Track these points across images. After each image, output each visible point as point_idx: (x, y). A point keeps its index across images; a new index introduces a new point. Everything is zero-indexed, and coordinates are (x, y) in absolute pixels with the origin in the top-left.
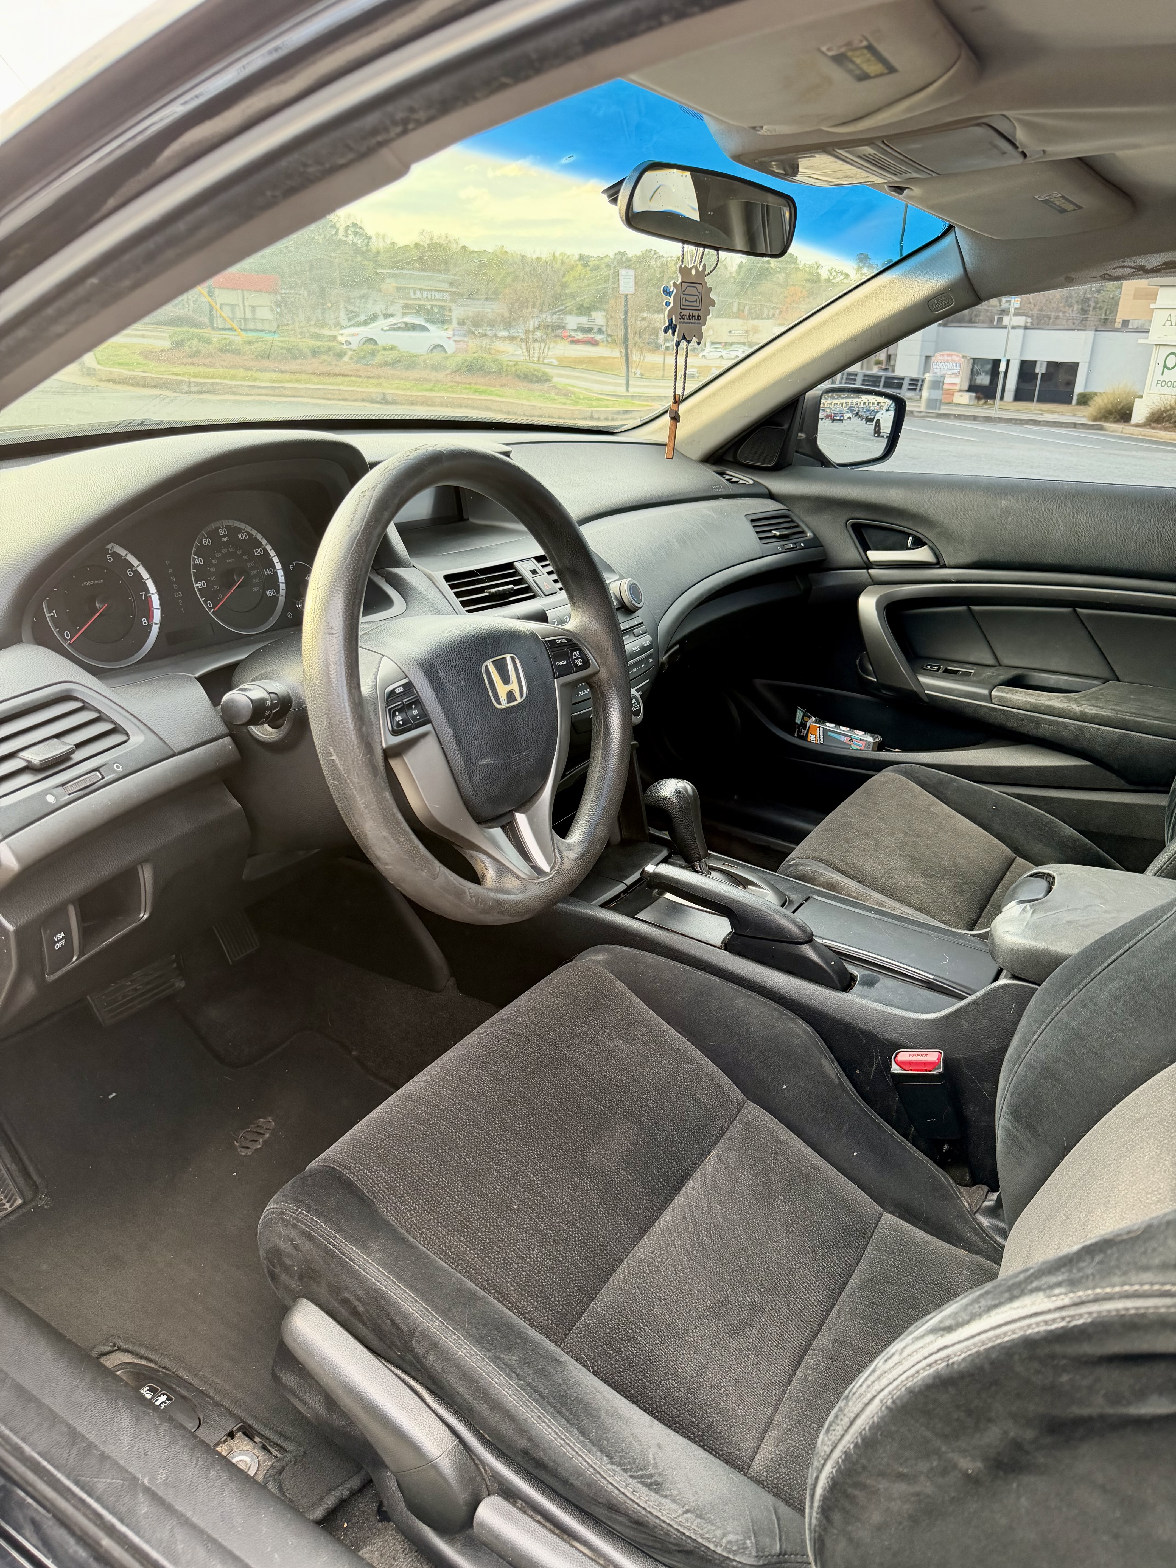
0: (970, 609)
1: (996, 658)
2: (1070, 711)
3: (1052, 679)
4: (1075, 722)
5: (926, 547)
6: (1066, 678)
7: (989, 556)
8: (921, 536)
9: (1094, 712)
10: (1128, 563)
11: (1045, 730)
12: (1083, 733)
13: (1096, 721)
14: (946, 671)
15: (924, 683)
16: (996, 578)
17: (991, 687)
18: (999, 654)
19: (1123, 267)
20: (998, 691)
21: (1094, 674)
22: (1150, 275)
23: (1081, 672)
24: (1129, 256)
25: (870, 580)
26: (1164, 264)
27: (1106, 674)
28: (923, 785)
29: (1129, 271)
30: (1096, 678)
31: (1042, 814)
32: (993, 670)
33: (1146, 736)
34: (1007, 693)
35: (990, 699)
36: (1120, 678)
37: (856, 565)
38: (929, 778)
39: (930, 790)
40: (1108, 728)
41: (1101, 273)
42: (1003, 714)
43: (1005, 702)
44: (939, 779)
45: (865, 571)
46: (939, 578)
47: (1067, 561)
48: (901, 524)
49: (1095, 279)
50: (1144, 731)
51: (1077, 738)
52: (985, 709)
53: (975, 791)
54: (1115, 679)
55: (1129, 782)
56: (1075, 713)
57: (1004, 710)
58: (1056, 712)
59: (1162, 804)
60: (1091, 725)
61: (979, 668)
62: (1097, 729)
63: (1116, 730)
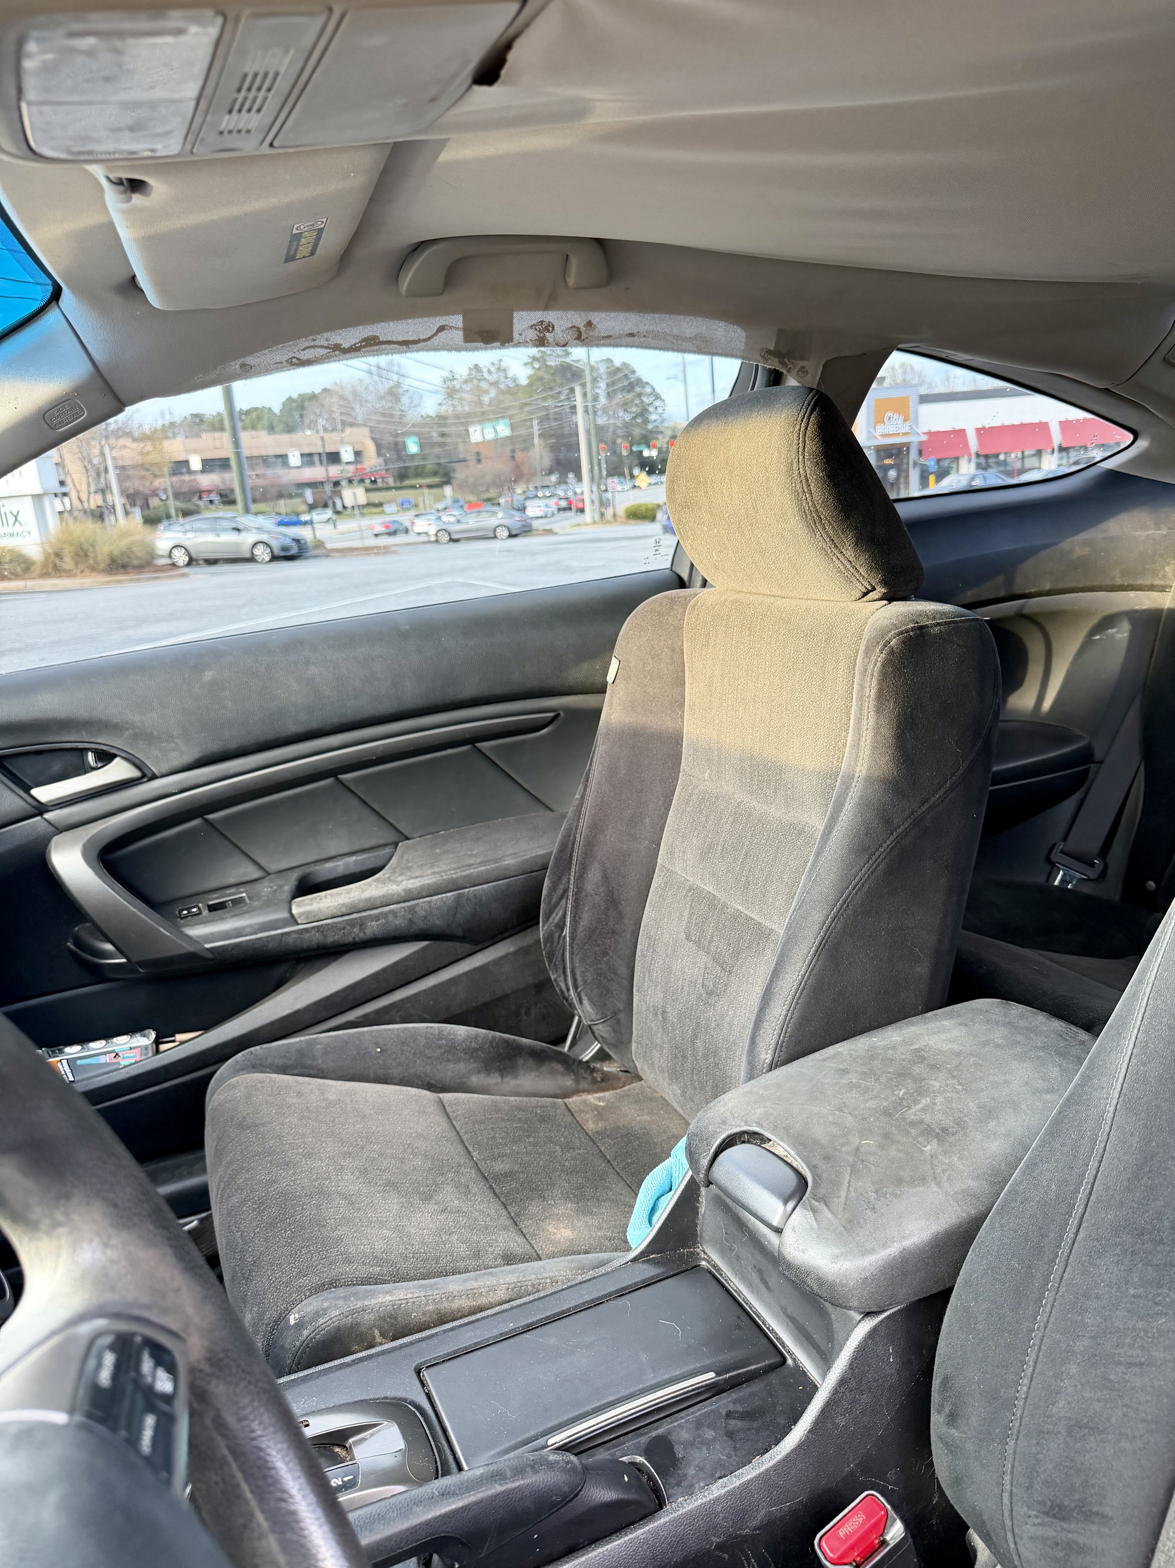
0: (206, 820)
1: (261, 867)
2: (393, 895)
3: (340, 867)
4: (403, 905)
5: (117, 760)
6: (354, 858)
7: (214, 746)
8: (105, 748)
9: (418, 884)
10: (387, 707)
11: (373, 928)
12: (416, 912)
13: (424, 894)
14: (212, 908)
15: (198, 937)
16: (232, 772)
17: (286, 906)
18: (262, 861)
19: (314, 347)
20: (298, 906)
21: (382, 842)
22: (347, 356)
23: (368, 845)
24: (321, 331)
25: (51, 829)
26: (363, 340)
27: (392, 837)
28: (284, 1070)
29: (324, 351)
30: (384, 846)
31: (427, 1027)
32: (265, 883)
33: (480, 887)
34: (311, 904)
35: (293, 920)
36: (409, 836)
37: (23, 814)
38: (285, 1057)
39: (296, 1072)
40: (440, 896)
41: (287, 357)
42: (318, 931)
43: (314, 916)
44: (297, 1051)
45: (39, 818)
46: (155, 794)
47: (315, 724)
48: (70, 739)
49: (279, 365)
50: (477, 882)
51: (411, 921)
52: (293, 936)
53: (346, 1042)
54: (403, 838)
55: (475, 942)
56: (399, 895)
57: (317, 927)
58: (378, 903)
59: (512, 949)
60: (422, 900)
61: (248, 887)
62: (430, 902)
63: (449, 894)
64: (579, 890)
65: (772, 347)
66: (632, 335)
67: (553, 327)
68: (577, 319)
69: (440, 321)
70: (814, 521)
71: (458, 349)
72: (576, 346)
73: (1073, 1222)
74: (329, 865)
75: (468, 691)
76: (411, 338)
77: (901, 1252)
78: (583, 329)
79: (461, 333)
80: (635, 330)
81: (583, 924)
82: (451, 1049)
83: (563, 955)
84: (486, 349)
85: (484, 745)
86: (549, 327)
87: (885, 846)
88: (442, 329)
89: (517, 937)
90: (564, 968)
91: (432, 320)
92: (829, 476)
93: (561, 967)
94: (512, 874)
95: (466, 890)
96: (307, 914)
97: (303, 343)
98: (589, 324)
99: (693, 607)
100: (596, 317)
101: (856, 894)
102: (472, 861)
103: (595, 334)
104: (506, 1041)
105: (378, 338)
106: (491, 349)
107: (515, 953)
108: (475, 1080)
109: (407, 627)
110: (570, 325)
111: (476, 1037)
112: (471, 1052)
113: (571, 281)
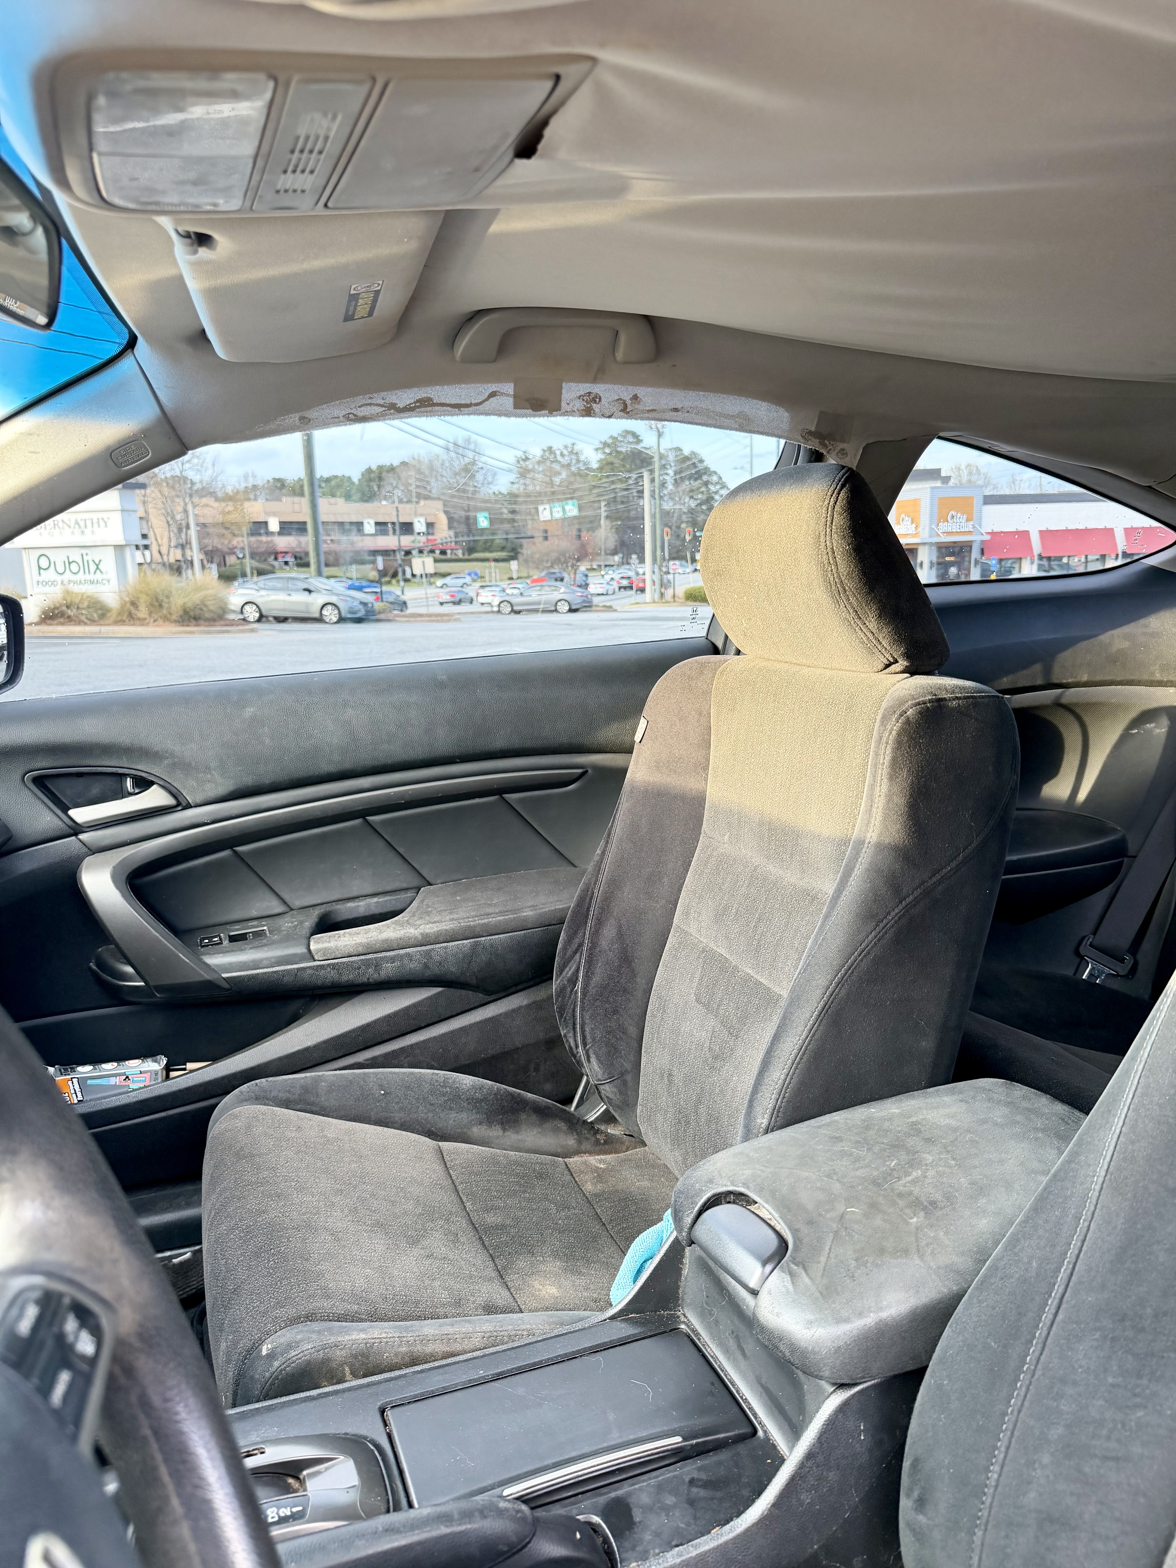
0: (235, 852)
1: (284, 902)
2: (410, 938)
3: (361, 907)
4: (419, 949)
5: (155, 786)
6: (375, 900)
7: (249, 780)
8: (143, 775)
9: (436, 929)
11: (388, 970)
12: (431, 957)
13: (441, 939)
14: (233, 939)
15: (217, 966)
16: (265, 806)
17: (305, 941)
18: (286, 896)
19: (370, 404)
20: (317, 942)
21: (404, 885)
22: (402, 415)
23: (389, 888)
24: (379, 390)
25: (85, 850)
26: (418, 401)
27: (415, 881)
28: (287, 1104)
29: (379, 410)
30: (407, 889)
31: (433, 1074)
32: (287, 918)
33: (497, 937)
34: (329, 942)
35: (311, 956)
36: (432, 881)
37: (58, 833)
38: (289, 1092)
39: (299, 1107)
40: (456, 943)
41: (344, 413)
42: (334, 969)
43: (331, 953)
44: (302, 1087)
45: (74, 838)
46: (187, 823)
47: (347, 765)
48: (110, 764)
49: (336, 420)
50: (494, 932)
51: (426, 966)
52: (309, 972)
53: (351, 1082)
54: (425, 882)
55: (488, 993)
56: (416, 938)
57: (333, 965)
58: (395, 946)
59: (525, 1003)
60: (438, 946)
61: (269, 921)
62: (446, 948)
63: (465, 941)
64: (594, 945)
65: (813, 429)
66: (676, 410)
67: (600, 399)
68: (625, 392)
69: (493, 387)
70: (838, 592)
71: (507, 415)
72: (621, 418)
73: (1052, 1303)
74: (351, 905)
75: (499, 743)
76: (463, 402)
77: (876, 1323)
78: (629, 402)
79: (511, 400)
80: (679, 406)
81: (596, 979)
82: (455, 1098)
83: (574, 1011)
84: (534, 416)
85: (511, 797)
86: (597, 399)
87: (893, 914)
88: (493, 395)
89: (531, 990)
90: (574, 1024)
91: (486, 386)
92: (855, 550)
93: (571, 1022)
94: (530, 926)
95: (483, 939)
96: (325, 951)
97: (360, 400)
98: (635, 398)
99: (722, 673)
100: (641, 391)
101: (862, 960)
102: (490, 910)
103: (641, 407)
104: (511, 1095)
105: (431, 399)
106: (539, 416)
107: (528, 1006)
108: (477, 1131)
109: (444, 677)
110: (617, 398)
111: (481, 1087)
112: (474, 1102)
113: (619, 355)
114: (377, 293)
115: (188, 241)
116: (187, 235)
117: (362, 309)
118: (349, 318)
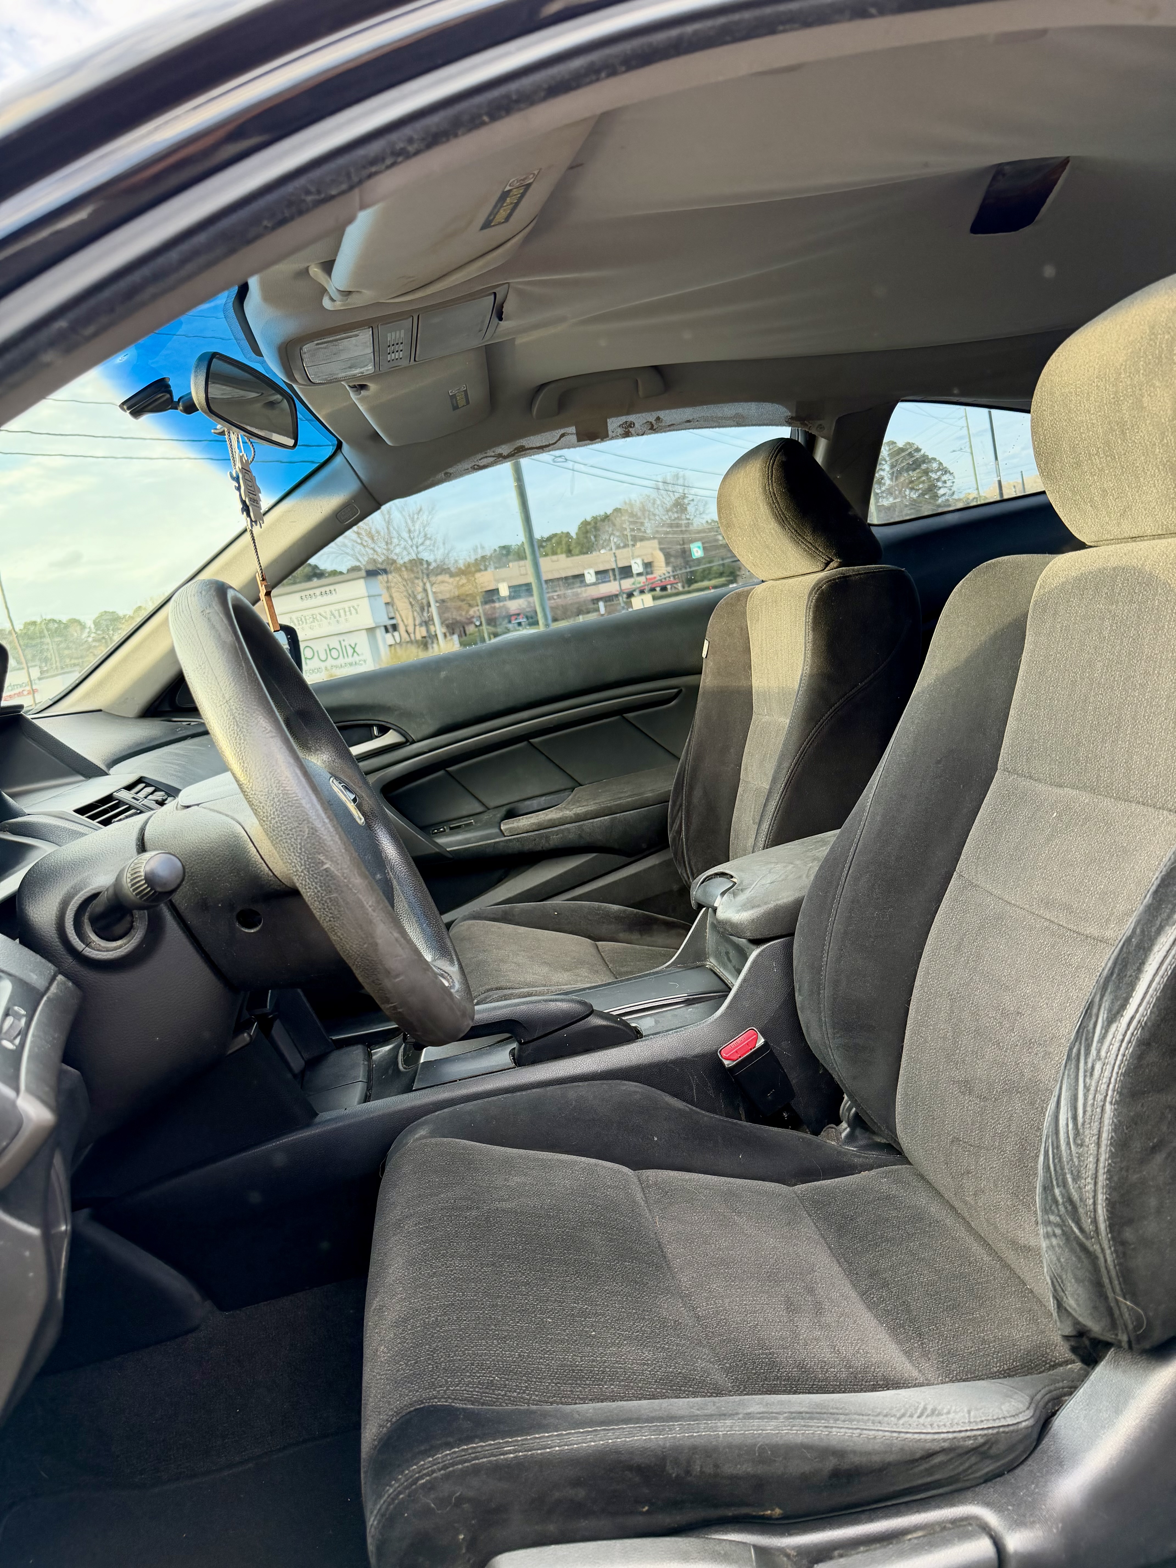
0: (446, 771)
1: (483, 804)
2: (566, 817)
4: (574, 824)
5: (391, 731)
6: (544, 798)
7: (448, 720)
8: (383, 723)
9: (584, 811)
11: (555, 841)
12: (583, 830)
13: (589, 817)
14: (451, 829)
15: (442, 844)
16: (460, 737)
17: (498, 825)
18: (484, 800)
19: (486, 457)
20: (505, 824)
21: (563, 787)
22: (507, 460)
23: (553, 790)
24: (489, 447)
27: (570, 784)
29: (491, 459)
30: (564, 791)
32: (486, 814)
34: (512, 824)
35: (501, 834)
36: (582, 783)
40: (599, 819)
41: (471, 466)
42: (518, 841)
43: (514, 832)
46: (415, 753)
47: (511, 704)
48: (362, 718)
49: (467, 471)
51: (580, 836)
52: (502, 844)
53: (534, 909)
54: (577, 784)
55: (629, 855)
56: (571, 817)
57: (517, 838)
58: (557, 823)
59: (657, 862)
60: (587, 822)
61: (475, 817)
62: (592, 823)
63: (606, 818)
64: (689, 803)
65: (794, 415)
66: (689, 421)
67: (634, 424)
68: (651, 417)
69: (562, 431)
70: (781, 520)
71: (574, 447)
72: (650, 434)
73: (847, 866)
74: (528, 803)
75: (613, 675)
76: (544, 444)
78: (654, 422)
79: (575, 437)
80: (690, 418)
81: (693, 827)
82: (607, 917)
83: (683, 852)
84: (592, 444)
85: (629, 715)
86: (631, 425)
88: (563, 435)
89: (661, 853)
90: (684, 862)
91: (557, 431)
92: (789, 491)
93: (682, 862)
94: (651, 803)
95: (618, 815)
96: (510, 829)
97: (480, 456)
98: (658, 419)
99: (751, 597)
100: (662, 414)
102: (622, 795)
103: (663, 424)
104: (648, 916)
105: (524, 446)
106: (595, 443)
107: (660, 864)
108: (622, 936)
109: (569, 635)
110: (645, 421)
111: (625, 911)
112: (618, 918)
113: (641, 393)
114: (466, 391)
115: (355, 389)
116: (354, 387)
117: (461, 402)
118: (455, 408)
